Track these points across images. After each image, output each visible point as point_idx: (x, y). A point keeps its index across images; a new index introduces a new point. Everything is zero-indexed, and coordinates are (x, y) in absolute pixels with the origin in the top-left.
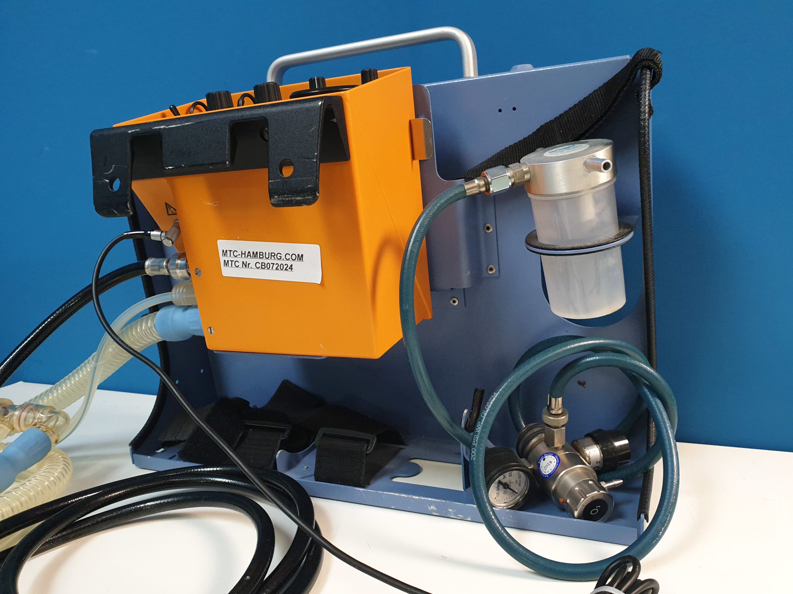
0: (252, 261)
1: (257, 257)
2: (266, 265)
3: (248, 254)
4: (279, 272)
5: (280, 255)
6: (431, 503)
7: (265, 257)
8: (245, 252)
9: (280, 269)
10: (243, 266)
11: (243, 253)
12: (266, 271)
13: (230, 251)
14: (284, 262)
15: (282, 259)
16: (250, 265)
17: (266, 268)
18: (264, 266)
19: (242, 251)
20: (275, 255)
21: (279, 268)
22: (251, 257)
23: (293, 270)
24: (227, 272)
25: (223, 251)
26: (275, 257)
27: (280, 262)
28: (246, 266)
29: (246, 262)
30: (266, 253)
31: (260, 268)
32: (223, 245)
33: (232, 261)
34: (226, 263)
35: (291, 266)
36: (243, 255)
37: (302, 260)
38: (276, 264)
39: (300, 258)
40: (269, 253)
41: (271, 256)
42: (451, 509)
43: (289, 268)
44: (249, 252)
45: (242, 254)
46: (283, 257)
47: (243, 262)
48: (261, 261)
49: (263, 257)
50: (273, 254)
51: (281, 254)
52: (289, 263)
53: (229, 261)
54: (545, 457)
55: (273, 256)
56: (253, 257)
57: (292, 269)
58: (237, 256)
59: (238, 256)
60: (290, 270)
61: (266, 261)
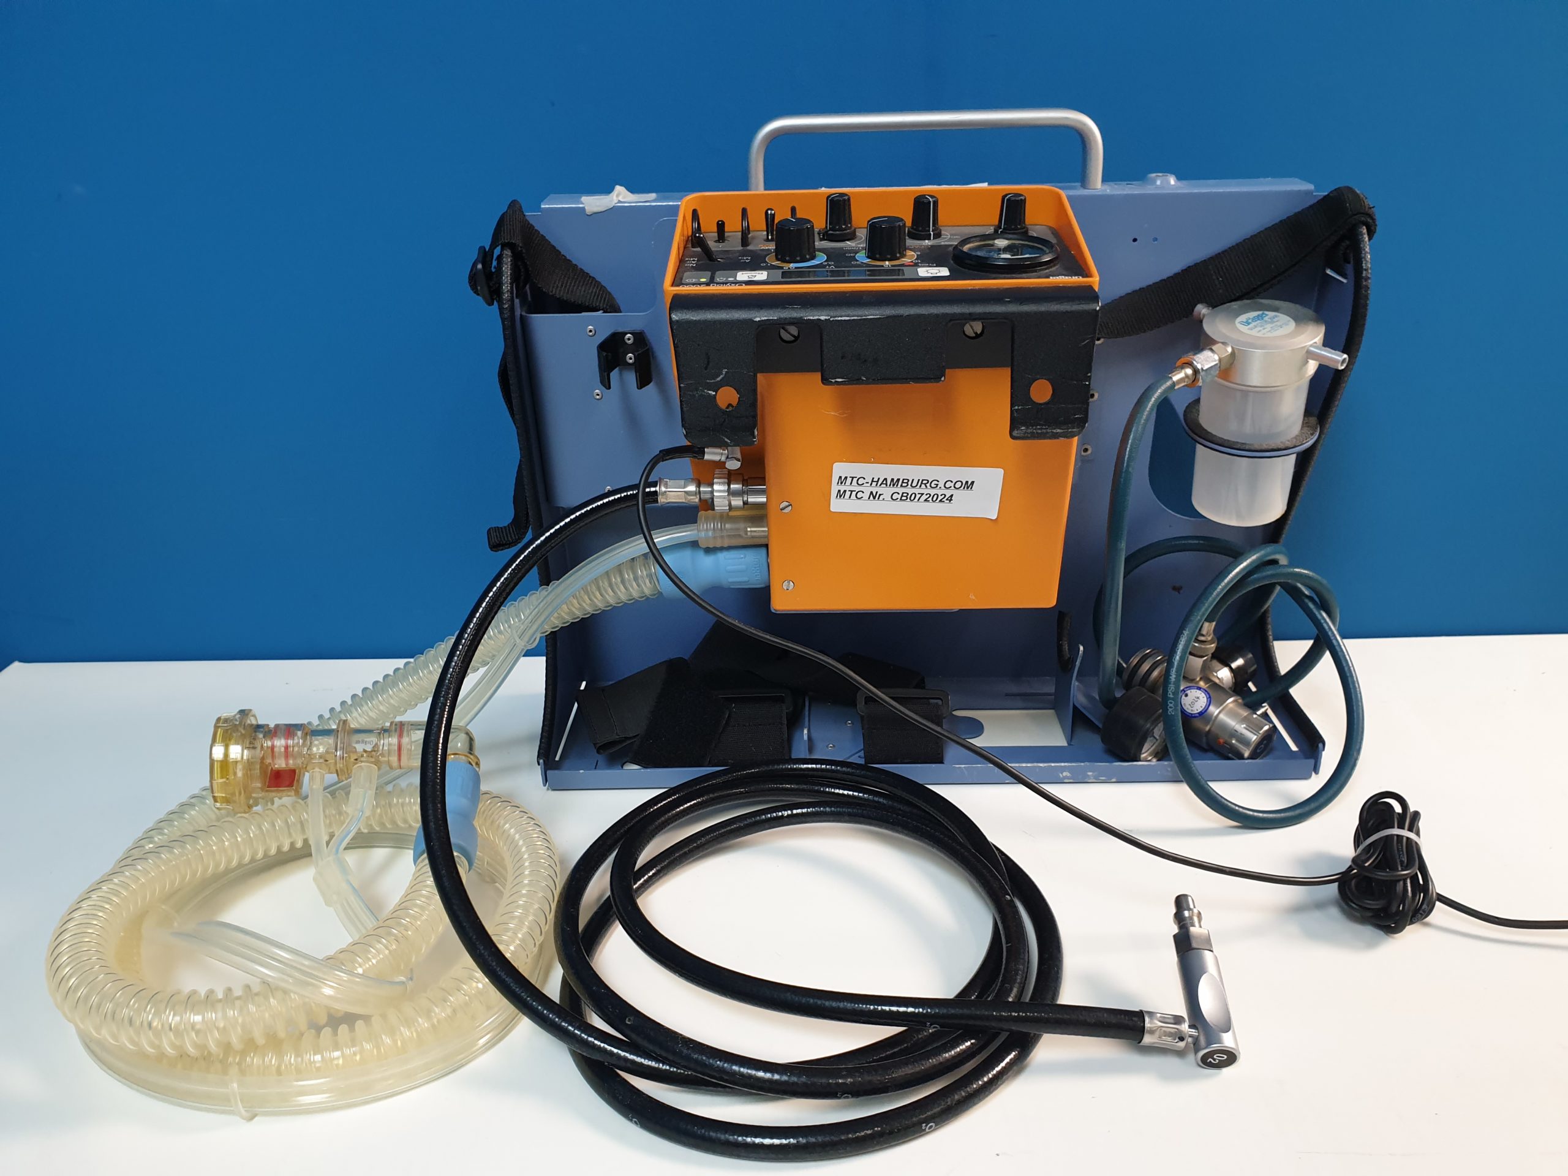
0: (886, 492)
1: (897, 486)
2: (909, 496)
3: (883, 481)
4: (930, 504)
5: (936, 482)
6: (1063, 769)
7: (911, 485)
8: (879, 479)
9: (931, 501)
10: (869, 498)
11: (876, 480)
12: (908, 503)
13: (853, 478)
14: (940, 492)
15: (938, 488)
16: (881, 496)
17: (908, 500)
18: (905, 497)
19: (873, 478)
20: (928, 483)
21: (930, 499)
22: (887, 485)
23: (952, 502)
24: (837, 505)
25: (840, 477)
26: (928, 485)
27: (933, 492)
28: (874, 498)
29: (877, 492)
30: (913, 480)
31: (899, 500)
32: (840, 469)
33: (852, 491)
34: (841, 495)
35: (952, 496)
36: (874, 484)
37: (971, 488)
38: (927, 495)
39: (969, 485)
40: (919, 480)
41: (922, 483)
42: (1090, 772)
43: (947, 499)
44: (886, 479)
45: (873, 481)
46: (941, 484)
47: (872, 493)
48: (901, 490)
49: (908, 485)
50: (924, 482)
51: (938, 481)
52: (948, 493)
53: (847, 492)
54: (1186, 692)
55: (925, 484)
56: (890, 485)
57: (951, 500)
58: (863, 484)
59: (865, 485)
60: (948, 501)
61: (910, 491)
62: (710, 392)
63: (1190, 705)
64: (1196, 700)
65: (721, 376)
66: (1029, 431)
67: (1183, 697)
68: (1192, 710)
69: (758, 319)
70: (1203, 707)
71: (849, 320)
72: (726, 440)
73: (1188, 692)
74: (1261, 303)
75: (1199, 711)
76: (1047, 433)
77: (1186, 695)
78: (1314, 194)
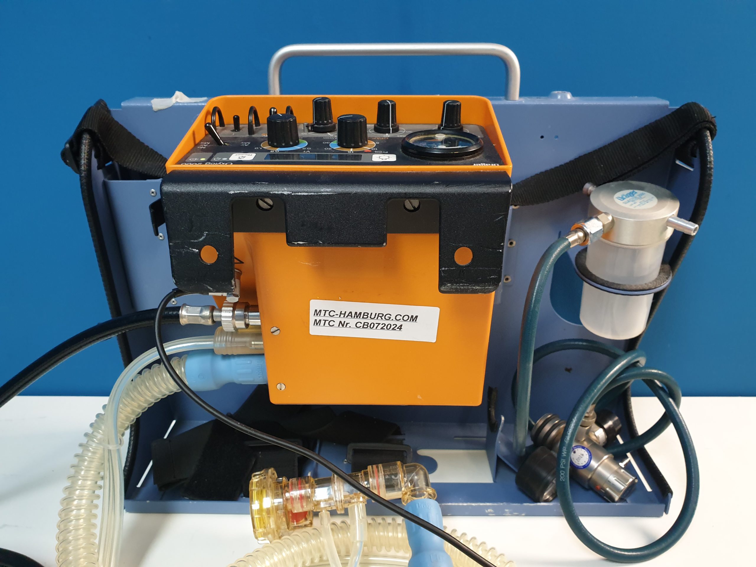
0: (352, 321)
1: (360, 317)
2: (369, 325)
3: (349, 314)
4: (385, 332)
5: (389, 316)
6: (488, 507)
7: (370, 317)
8: (345, 312)
9: (386, 329)
10: (339, 326)
11: (343, 312)
12: (368, 330)
13: (326, 311)
14: (392, 323)
15: (391, 319)
16: (348, 324)
17: (369, 328)
18: (366, 326)
19: (341, 312)
20: (383, 316)
21: (385, 327)
22: (352, 317)
23: (401, 330)
24: (314, 330)
25: (316, 311)
26: (383, 317)
27: (387, 322)
28: (343, 326)
29: (345, 322)
30: (372, 313)
31: (361, 327)
32: (315, 304)
33: (325, 321)
34: (317, 323)
35: (401, 326)
36: (342, 316)
37: (416, 321)
38: (382, 324)
39: (414, 319)
40: (376, 314)
41: (378, 316)
42: (507, 509)
43: (398, 328)
44: (351, 313)
45: (341, 313)
46: (393, 317)
47: (341, 322)
48: (363, 321)
49: (368, 317)
50: (380, 315)
51: (391, 315)
52: (399, 324)
53: (322, 321)
54: (575, 450)
55: (381, 317)
56: (354, 317)
57: (400, 329)
58: (334, 315)
59: (335, 316)
60: (399, 330)
61: (370, 321)
62: (194, 250)
63: (577, 459)
64: (582, 456)
65: (203, 237)
66: (454, 287)
67: (572, 453)
68: (579, 464)
69: (232, 192)
70: (587, 461)
71: (307, 195)
72: (209, 287)
73: (576, 450)
74: (631, 184)
75: (583, 465)
76: (468, 289)
77: (575, 452)
78: (669, 107)
